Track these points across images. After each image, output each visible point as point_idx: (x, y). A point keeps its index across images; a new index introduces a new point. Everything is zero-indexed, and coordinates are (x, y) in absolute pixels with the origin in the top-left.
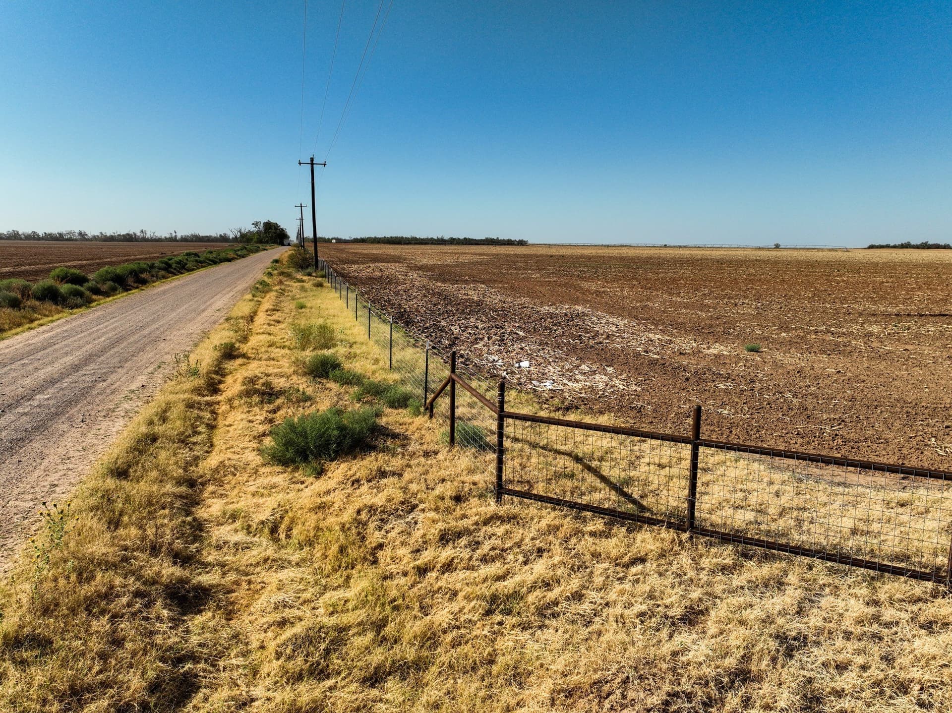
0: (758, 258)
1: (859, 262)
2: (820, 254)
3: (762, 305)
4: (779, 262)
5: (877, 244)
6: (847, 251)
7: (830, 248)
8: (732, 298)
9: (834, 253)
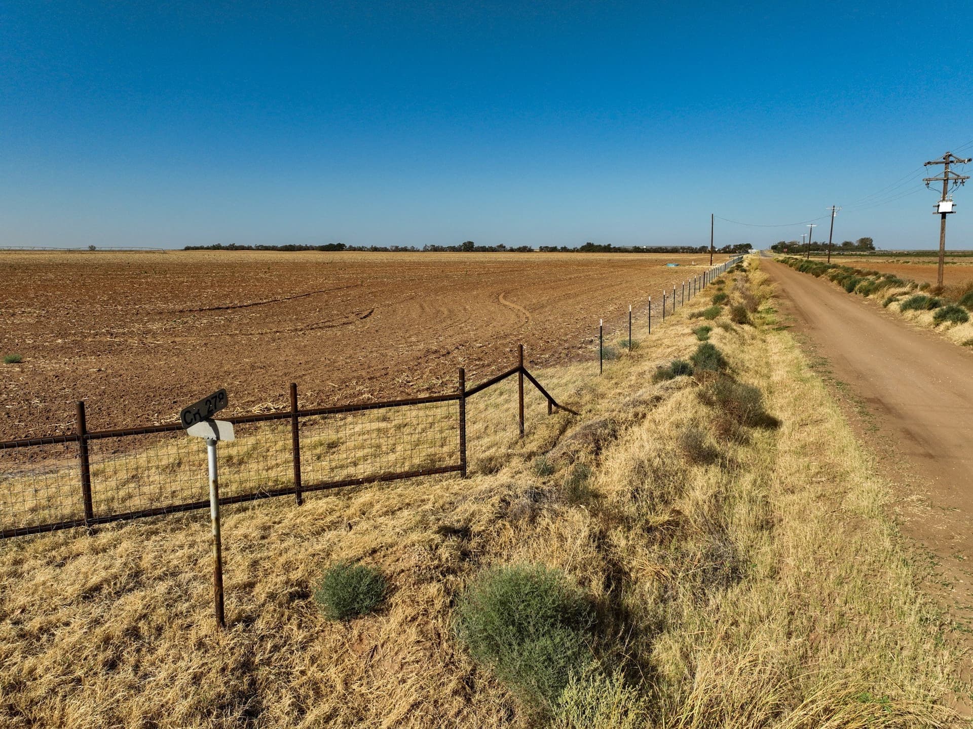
0: (65, 262)
1: (171, 263)
2: (137, 256)
3: (47, 312)
4: (88, 265)
5: (192, 246)
6: (165, 253)
7: (147, 249)
8: (11, 307)
9: (151, 255)
